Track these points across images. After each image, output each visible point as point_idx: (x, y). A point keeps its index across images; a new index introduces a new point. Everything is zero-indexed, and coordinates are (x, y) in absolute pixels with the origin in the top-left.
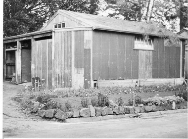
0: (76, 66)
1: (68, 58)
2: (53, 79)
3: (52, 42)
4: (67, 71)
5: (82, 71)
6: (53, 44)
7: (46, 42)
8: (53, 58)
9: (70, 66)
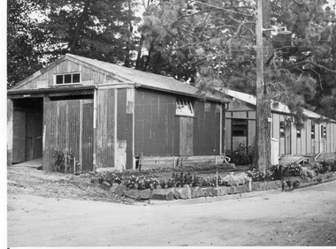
0: (118, 138)
1: (110, 127)
2: (94, 155)
3: (92, 104)
4: (109, 145)
5: (125, 145)
6: (95, 106)
7: (79, 103)
8: (95, 127)
9: (112, 138)
